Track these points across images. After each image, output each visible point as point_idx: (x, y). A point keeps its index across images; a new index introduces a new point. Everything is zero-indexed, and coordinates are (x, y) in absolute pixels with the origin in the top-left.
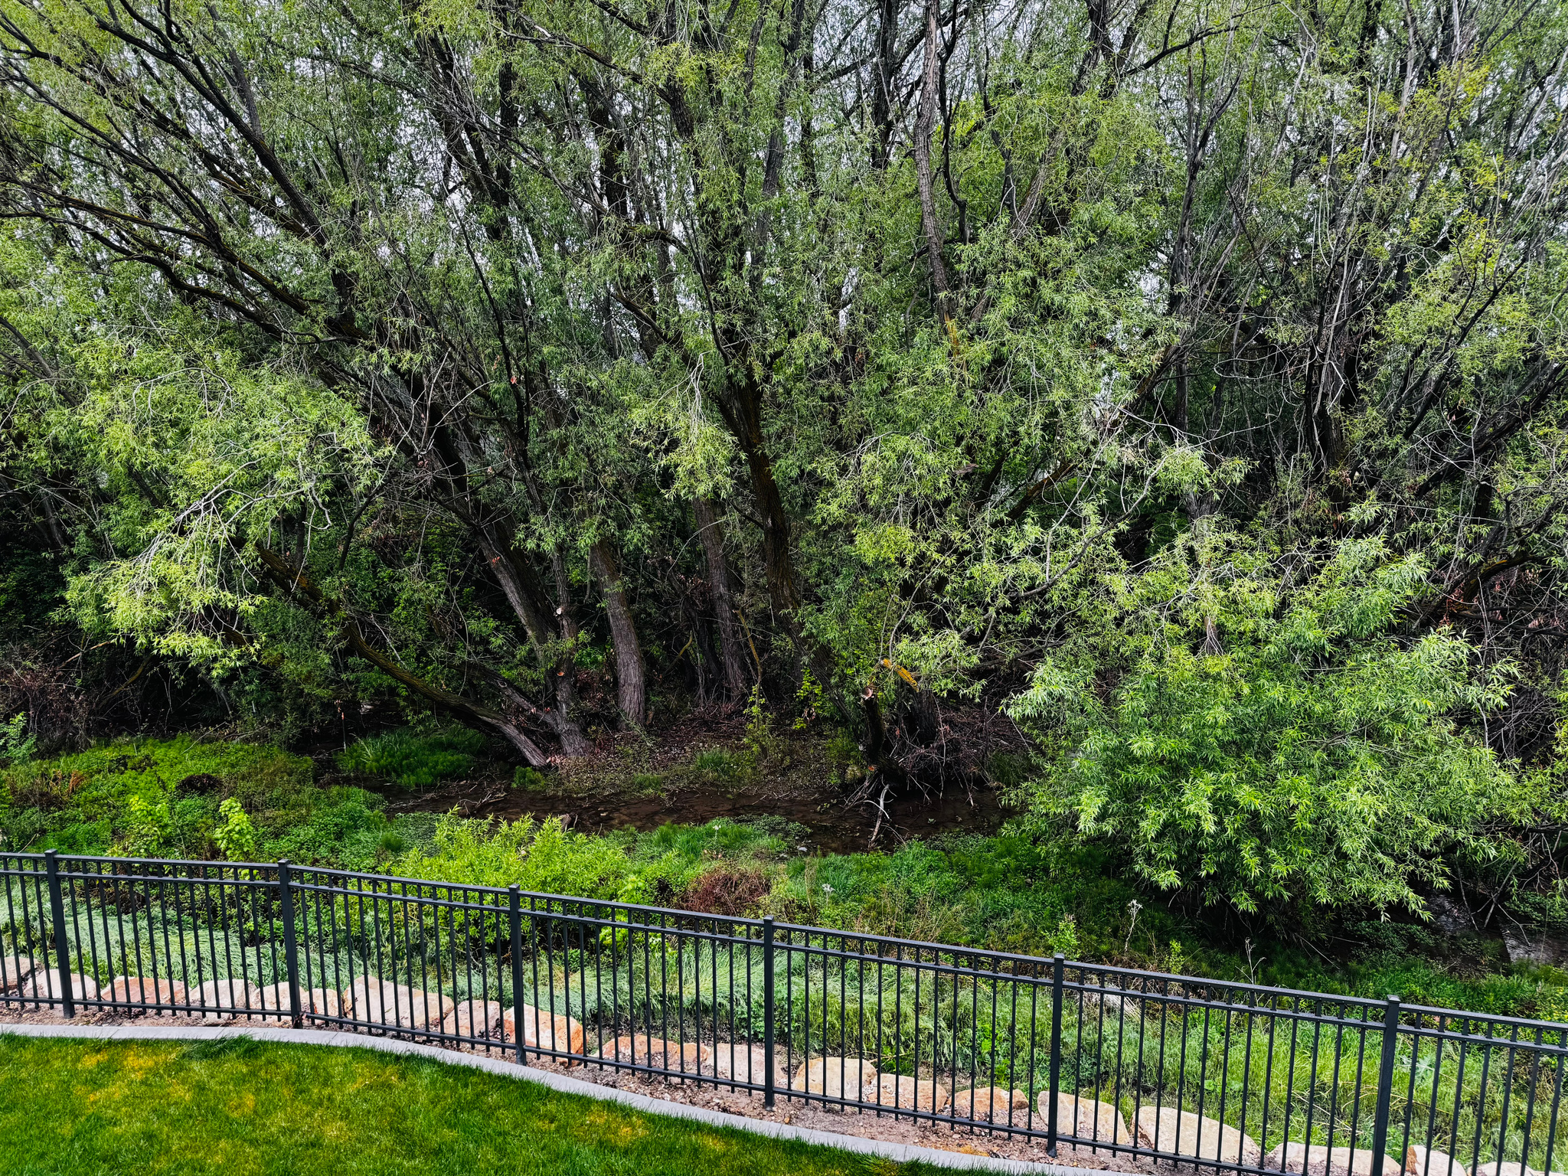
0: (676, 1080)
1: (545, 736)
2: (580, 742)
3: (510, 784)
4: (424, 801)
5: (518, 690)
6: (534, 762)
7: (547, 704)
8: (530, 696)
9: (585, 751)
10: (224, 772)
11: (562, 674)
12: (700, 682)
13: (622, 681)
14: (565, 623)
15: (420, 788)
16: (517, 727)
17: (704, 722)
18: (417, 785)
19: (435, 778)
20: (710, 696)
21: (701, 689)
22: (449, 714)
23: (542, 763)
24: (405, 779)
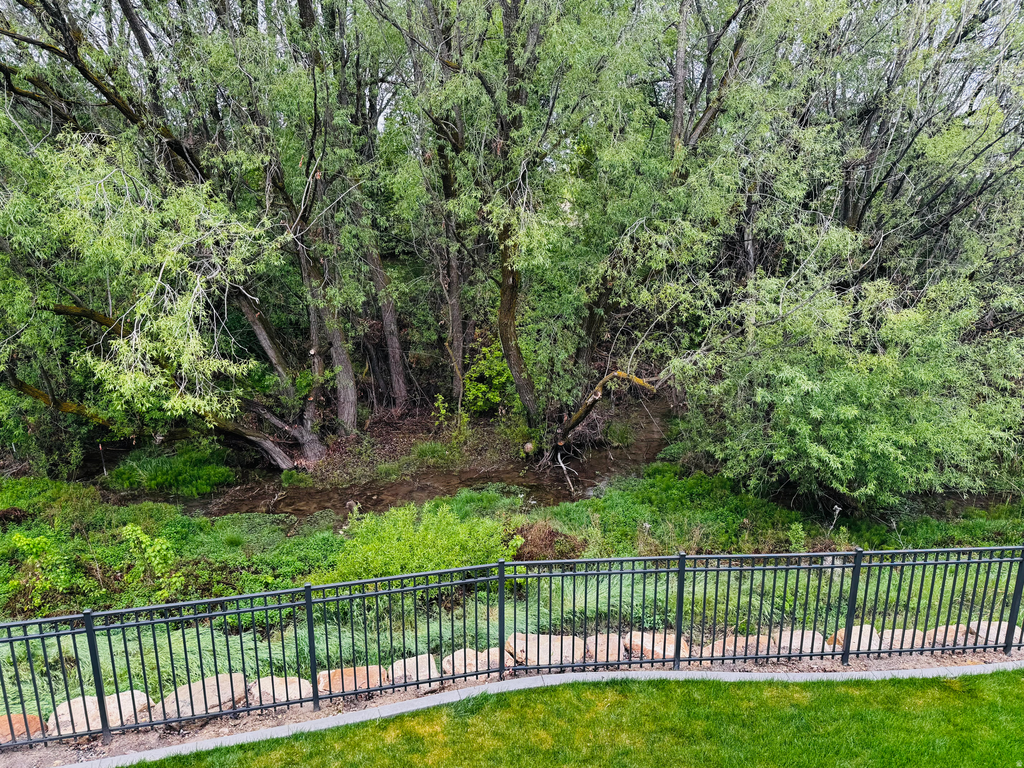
0: (775, 660)
1: (291, 446)
2: (318, 448)
3: (280, 485)
4: (224, 505)
5: (274, 414)
6: (284, 466)
7: (294, 422)
8: (281, 417)
9: (322, 454)
10: (22, 504)
11: (312, 399)
12: (373, 395)
13: (342, 400)
14: (316, 360)
15: (203, 495)
16: (273, 442)
17: (387, 424)
18: (198, 494)
19: (212, 487)
20: (382, 405)
21: (375, 401)
22: (222, 437)
23: (291, 466)
24: (185, 491)
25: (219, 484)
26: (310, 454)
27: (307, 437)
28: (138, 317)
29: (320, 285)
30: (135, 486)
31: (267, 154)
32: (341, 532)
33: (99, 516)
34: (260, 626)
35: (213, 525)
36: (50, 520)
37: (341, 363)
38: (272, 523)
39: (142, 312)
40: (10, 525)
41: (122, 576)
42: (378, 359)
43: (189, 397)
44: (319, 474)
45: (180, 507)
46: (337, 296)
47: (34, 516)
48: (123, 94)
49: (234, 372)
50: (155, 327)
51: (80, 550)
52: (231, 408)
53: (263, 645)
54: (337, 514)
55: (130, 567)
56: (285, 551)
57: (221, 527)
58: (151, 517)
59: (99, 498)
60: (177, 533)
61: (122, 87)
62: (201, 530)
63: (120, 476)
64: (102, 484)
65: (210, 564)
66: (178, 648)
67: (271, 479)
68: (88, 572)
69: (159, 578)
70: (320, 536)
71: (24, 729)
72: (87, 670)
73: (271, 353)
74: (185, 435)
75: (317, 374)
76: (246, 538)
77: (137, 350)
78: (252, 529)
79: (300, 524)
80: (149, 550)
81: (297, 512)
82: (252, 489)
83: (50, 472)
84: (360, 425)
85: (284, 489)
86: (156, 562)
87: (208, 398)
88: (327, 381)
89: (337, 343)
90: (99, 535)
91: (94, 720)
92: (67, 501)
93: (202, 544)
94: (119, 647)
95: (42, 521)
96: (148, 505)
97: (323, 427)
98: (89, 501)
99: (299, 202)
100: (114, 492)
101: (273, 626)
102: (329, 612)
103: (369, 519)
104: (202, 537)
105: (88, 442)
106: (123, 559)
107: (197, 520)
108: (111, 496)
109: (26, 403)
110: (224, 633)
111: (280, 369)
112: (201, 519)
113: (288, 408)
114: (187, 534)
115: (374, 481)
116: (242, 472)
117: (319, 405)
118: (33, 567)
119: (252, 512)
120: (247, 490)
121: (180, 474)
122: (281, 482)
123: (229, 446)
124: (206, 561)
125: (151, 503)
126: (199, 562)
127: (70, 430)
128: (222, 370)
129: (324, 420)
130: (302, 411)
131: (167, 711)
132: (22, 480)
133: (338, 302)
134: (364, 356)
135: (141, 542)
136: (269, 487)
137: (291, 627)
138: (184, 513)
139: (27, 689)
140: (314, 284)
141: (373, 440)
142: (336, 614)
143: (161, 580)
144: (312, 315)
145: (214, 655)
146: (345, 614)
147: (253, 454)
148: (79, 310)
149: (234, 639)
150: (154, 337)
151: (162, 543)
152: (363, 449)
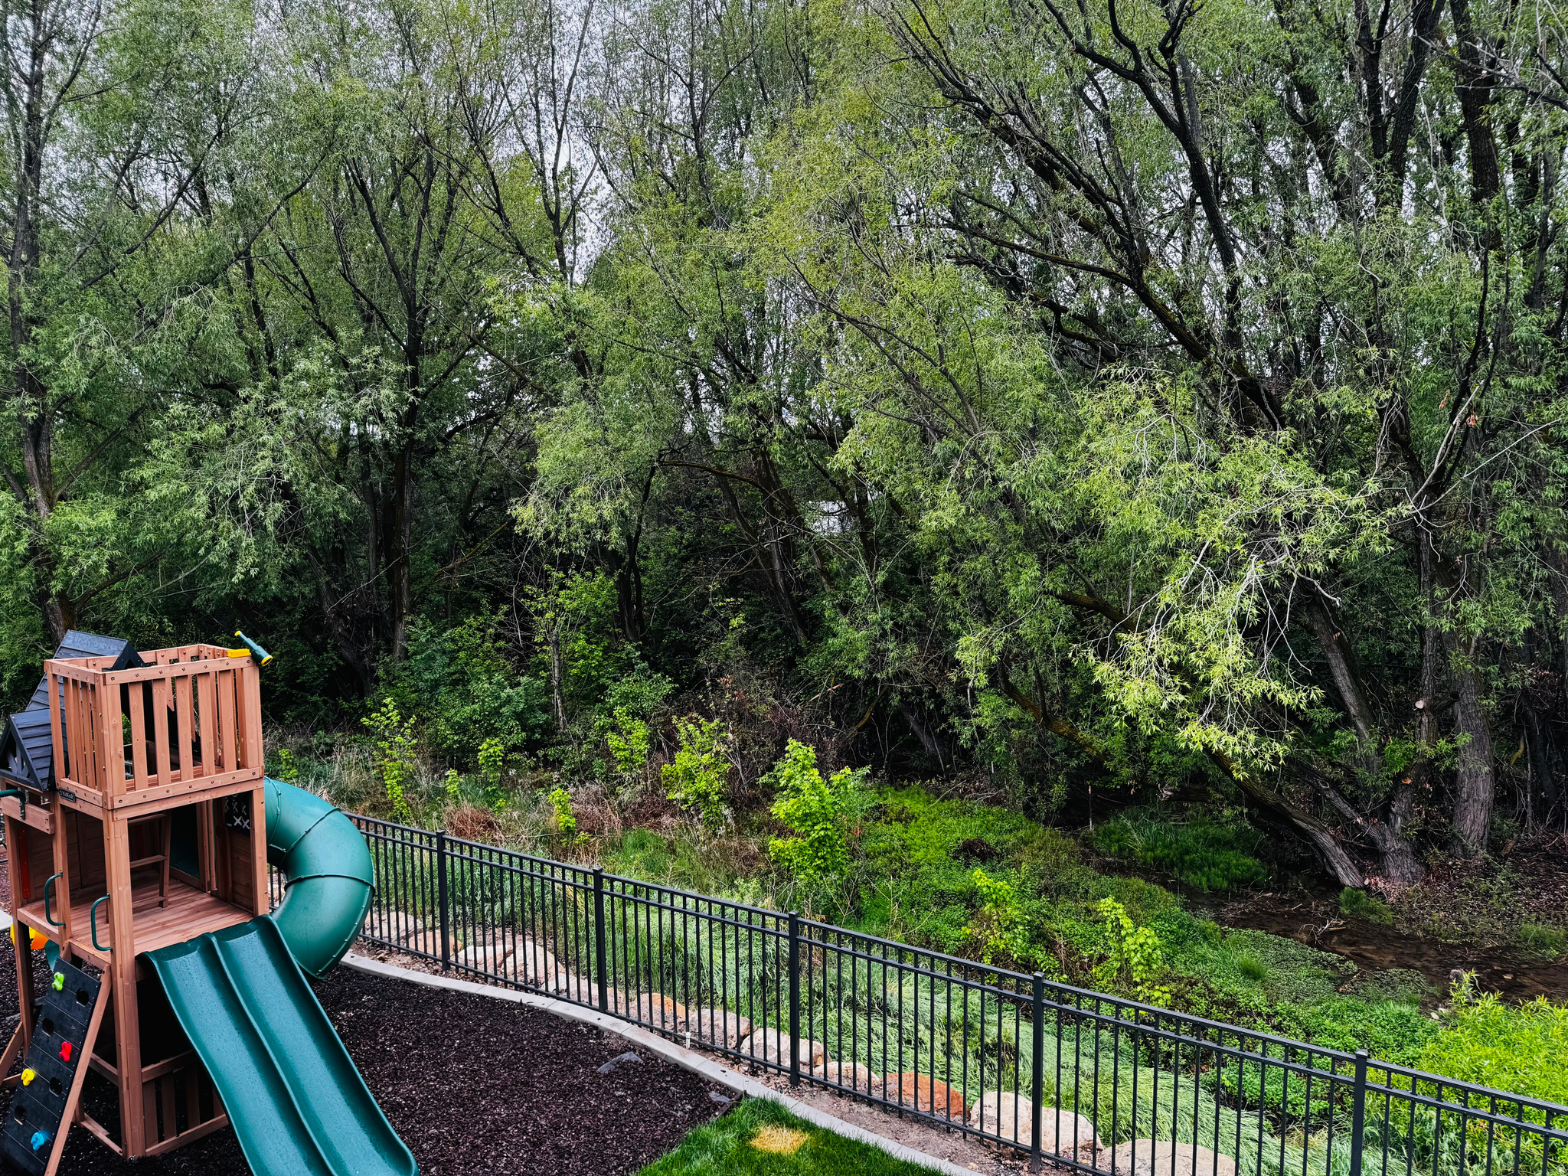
1: (1362, 852)
2: (1409, 865)
3: (1337, 908)
4: (1244, 913)
5: (1341, 793)
6: (1347, 882)
7: (1373, 814)
8: (1353, 801)
9: (1415, 878)
10: (991, 838)
11: (1409, 782)
12: (1526, 800)
13: (1465, 796)
14: (1425, 719)
15: (1215, 892)
16: (1334, 838)
17: (1548, 857)
18: (1209, 888)
19: (1230, 882)
20: (1543, 821)
21: (1530, 812)
22: (1256, 812)
23: (1358, 884)
24: (1192, 878)
25: (1242, 882)
26: (1393, 872)
27: (1392, 844)
28: (1162, 606)
29: (1448, 596)
30: (1126, 854)
31: (1386, 388)
32: (1434, 1015)
33: (1075, 878)
34: (1274, 1112)
35: (1224, 937)
36: (1017, 865)
37: (1468, 729)
38: (1316, 962)
39: (1168, 600)
40: (974, 860)
41: (1090, 967)
42: (1545, 739)
43: (1213, 727)
44: (1405, 908)
45: (1182, 898)
46: (1476, 614)
47: (1000, 857)
48: (1189, 323)
49: (1286, 703)
50: (1182, 622)
51: (1045, 916)
52: (1272, 757)
53: (1273, 1142)
54: (1432, 983)
55: (1102, 958)
56: (1330, 1012)
57: (1234, 943)
58: (1139, 900)
59: (1078, 857)
60: (1171, 932)
61: (1190, 314)
62: (1205, 938)
63: (1108, 834)
64: (1084, 839)
65: (1211, 991)
66: (1145, 1091)
67: (1322, 896)
68: (1051, 947)
69: (1136, 984)
70: (1394, 1008)
71: (944, 1104)
72: (1026, 1072)
73: (1349, 698)
74: (1202, 797)
75: (1424, 741)
76: (1271, 972)
77: (1152, 650)
78: (1282, 961)
79: (1362, 979)
80: (1129, 940)
81: (1358, 958)
82: (1291, 902)
83: (1027, 808)
84: (1494, 846)
85: (1341, 916)
86: (1136, 960)
87: (1241, 733)
88: (1439, 758)
89: (1469, 697)
90: (1071, 904)
91: (1024, 1131)
92: (1040, 849)
93: (1204, 959)
94: (1068, 1059)
95: (1008, 865)
96: (1138, 882)
97: (1422, 833)
98: (1065, 857)
99: (1430, 462)
100: (1098, 855)
101: (1293, 1119)
102: (1395, 1133)
103: (1489, 1002)
104: (1204, 949)
105: (1076, 779)
106: (1095, 944)
107: (1202, 924)
108: (1094, 859)
109: (1013, 713)
110: (1216, 1099)
111: (1361, 725)
112: (1205, 921)
113: (1365, 789)
114: (1185, 938)
115: (1508, 948)
116: (1279, 874)
117: (1420, 796)
118: (990, 917)
119: (1284, 936)
120: (1283, 902)
121: (1187, 852)
122: (1338, 904)
123: (1264, 829)
124: (1205, 985)
125: (1142, 882)
126: (1195, 984)
127: (1057, 759)
128: (1269, 696)
129: (1426, 822)
130: (1390, 798)
131: (1117, 1164)
132: (995, 809)
133: (1477, 626)
134: (1517, 728)
135: (1122, 927)
136: (1319, 908)
137: (1324, 1133)
138: (1185, 907)
139: (956, 1065)
140: (1438, 593)
141: (1516, 877)
142: (1409, 1142)
143: (1139, 988)
144: (1428, 644)
145: (1195, 1124)
146: (1426, 1150)
147: (1299, 850)
148: (1090, 601)
149: (1228, 1114)
150: (1179, 637)
151: (1146, 936)
152: (1495, 889)
